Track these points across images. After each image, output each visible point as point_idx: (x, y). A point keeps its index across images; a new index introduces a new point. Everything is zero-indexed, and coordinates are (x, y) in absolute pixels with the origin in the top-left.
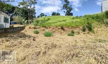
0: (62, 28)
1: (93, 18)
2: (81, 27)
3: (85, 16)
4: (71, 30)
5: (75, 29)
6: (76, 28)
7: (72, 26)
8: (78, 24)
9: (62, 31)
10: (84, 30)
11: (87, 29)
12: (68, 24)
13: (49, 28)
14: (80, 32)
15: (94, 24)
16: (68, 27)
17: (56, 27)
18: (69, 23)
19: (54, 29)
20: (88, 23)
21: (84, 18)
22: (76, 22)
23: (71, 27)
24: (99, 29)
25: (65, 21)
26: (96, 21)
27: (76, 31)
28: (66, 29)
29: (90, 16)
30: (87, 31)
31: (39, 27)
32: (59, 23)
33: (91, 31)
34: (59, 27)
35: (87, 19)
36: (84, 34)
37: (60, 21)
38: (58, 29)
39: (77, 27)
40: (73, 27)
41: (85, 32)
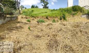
0: (47, 18)
1: (65, 11)
2: (59, 17)
3: (60, 9)
6: (56, 18)
8: (57, 15)
9: (47, 20)
11: (63, 18)
17: (43, 17)
18: (51, 14)
19: (41, 18)
20: (63, 14)
21: (60, 11)
22: (55, 13)
23: (52, 17)
24: (69, 18)
26: (67, 13)
27: (56, 20)
28: (49, 18)
29: (63, 9)
32: (44, 14)
33: (65, 19)
34: (45, 17)
35: (62, 11)
40: (54, 17)
41: (62, 20)
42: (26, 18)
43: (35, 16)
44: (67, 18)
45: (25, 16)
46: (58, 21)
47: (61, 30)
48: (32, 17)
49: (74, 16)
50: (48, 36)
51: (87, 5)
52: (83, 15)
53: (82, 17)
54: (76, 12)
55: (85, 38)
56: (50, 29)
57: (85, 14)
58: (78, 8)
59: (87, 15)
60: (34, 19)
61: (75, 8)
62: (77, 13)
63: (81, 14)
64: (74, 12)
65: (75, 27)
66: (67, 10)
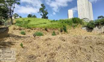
0: (46, 30)
1: (66, 22)
2: (59, 29)
3: (60, 20)
4: (52, 31)
7: (53, 27)
9: (46, 32)
10: (61, 31)
11: (63, 30)
13: (35, 29)
14: (59, 32)
15: (67, 26)
16: (50, 29)
17: (41, 28)
18: (50, 25)
19: (39, 30)
20: (64, 26)
21: (60, 22)
23: (52, 29)
24: (70, 30)
25: (46, 23)
26: (68, 24)
27: (56, 31)
28: (48, 30)
29: (64, 20)
30: (63, 32)
32: (43, 25)
35: (62, 23)
38: (43, 30)
39: (57, 28)
40: (54, 29)
41: (62, 33)
42: (19, 29)
43: (31, 27)
44: (68, 30)
45: (18, 27)
46: (58, 33)
47: (60, 47)
48: (28, 28)
49: (75, 28)
50: (45, 55)
51: (86, 17)
52: (83, 27)
53: (82, 29)
54: (76, 24)
55: (84, 57)
56: (48, 45)
57: (85, 27)
59: (87, 28)
60: (29, 31)
61: (75, 20)
62: (78, 25)
63: (82, 26)
64: (74, 24)
65: (75, 43)
66: (68, 22)
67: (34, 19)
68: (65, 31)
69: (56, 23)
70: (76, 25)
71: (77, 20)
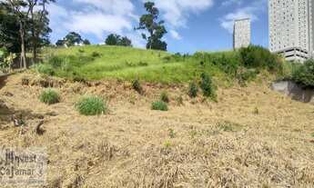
0: (136, 87)
1: (215, 63)
2: (187, 86)
4: (160, 92)
5: (171, 89)
6: (173, 87)
7: (164, 80)
8: (179, 77)
9: (137, 95)
10: (193, 94)
11: (200, 90)
12: (153, 75)
13: (97, 85)
14: (183, 97)
15: (217, 77)
16: (152, 84)
17: (119, 81)
18: (156, 72)
19: (113, 87)
20: (203, 76)
22: (175, 70)
23: (159, 85)
24: (226, 92)
25: (146, 64)
27: (172, 94)
28: (147, 89)
29: (209, 56)
30: (200, 96)
31: (60, 80)
33: (208, 96)
34: (128, 84)
35: (202, 63)
36: (193, 103)
37: (130, 65)
38: (125, 88)
39: (177, 83)
40: (165, 84)
41: (197, 99)
42: (41, 82)
44: (218, 92)
45: (38, 77)
46: (180, 101)
48: (75, 80)
49: (246, 83)
51: (297, 46)
52: (278, 81)
53: (272, 89)
54: (253, 70)
57: (284, 80)
58: (262, 54)
61: (248, 55)
62: (258, 73)
63: (273, 77)
64: (245, 70)
67: (111, 50)
68: (208, 91)
69: (178, 64)
70: (252, 73)
71: (258, 57)
